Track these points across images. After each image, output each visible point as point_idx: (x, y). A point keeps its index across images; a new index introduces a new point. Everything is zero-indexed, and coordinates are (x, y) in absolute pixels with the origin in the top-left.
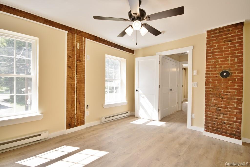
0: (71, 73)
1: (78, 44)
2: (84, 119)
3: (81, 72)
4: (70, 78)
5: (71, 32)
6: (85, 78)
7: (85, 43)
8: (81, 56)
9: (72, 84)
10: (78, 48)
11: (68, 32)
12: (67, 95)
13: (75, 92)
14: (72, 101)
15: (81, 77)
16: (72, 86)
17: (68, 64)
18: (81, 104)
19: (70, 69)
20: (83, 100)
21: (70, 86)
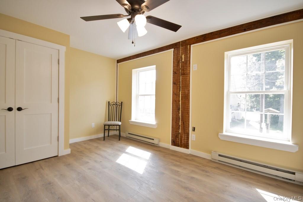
0: (176, 89)
1: (183, 56)
2: (188, 142)
3: (186, 86)
4: (175, 94)
5: (176, 48)
6: (189, 93)
7: (190, 52)
8: (185, 69)
9: (177, 101)
10: (183, 60)
11: (174, 48)
12: (172, 111)
13: (179, 110)
14: (176, 118)
15: (185, 92)
16: (177, 103)
17: (173, 81)
18: (185, 123)
19: (176, 86)
20: (187, 120)
21: (175, 103)
